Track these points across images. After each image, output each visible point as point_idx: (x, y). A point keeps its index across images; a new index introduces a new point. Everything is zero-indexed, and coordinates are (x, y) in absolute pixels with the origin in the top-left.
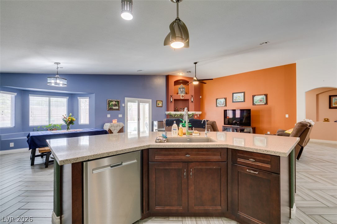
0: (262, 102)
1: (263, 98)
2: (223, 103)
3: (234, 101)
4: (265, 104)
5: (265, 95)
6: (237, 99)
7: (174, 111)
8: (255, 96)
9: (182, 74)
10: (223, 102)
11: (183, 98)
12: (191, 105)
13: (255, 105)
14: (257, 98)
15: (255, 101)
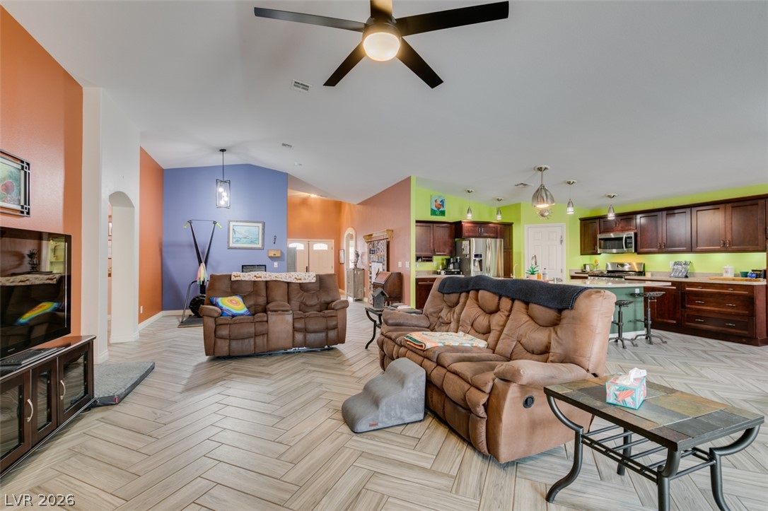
0: (14, 196)
1: (17, 179)
5: (21, 162)
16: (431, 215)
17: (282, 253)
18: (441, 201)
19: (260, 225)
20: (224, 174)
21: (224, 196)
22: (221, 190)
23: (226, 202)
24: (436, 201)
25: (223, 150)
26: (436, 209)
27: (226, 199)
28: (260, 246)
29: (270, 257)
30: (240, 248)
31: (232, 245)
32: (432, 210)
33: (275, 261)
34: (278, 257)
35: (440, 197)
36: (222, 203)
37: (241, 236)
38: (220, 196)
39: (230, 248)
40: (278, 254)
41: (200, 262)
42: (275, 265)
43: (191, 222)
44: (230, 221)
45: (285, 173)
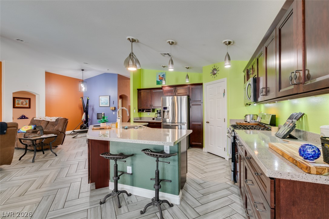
16: (157, 84)
17: (115, 108)
18: (163, 76)
19: (108, 97)
21: (83, 87)
22: (82, 85)
23: (85, 90)
24: (159, 76)
25: (83, 70)
26: (159, 81)
28: (108, 105)
30: (103, 106)
31: (101, 105)
32: (157, 81)
33: (114, 111)
35: (162, 73)
36: (83, 90)
37: (103, 102)
38: (81, 88)
39: (100, 107)
40: (113, 109)
41: (84, 112)
42: (114, 113)
43: (82, 98)
44: (99, 96)
45: (116, 74)
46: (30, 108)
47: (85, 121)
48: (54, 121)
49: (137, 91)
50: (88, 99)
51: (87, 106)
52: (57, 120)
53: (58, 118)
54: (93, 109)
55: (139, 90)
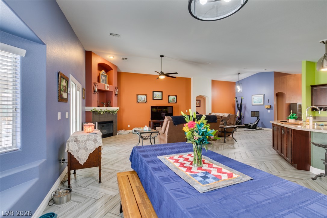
0: (174, 101)
1: (175, 98)
2: (144, 100)
3: (154, 98)
4: (176, 103)
5: (176, 96)
6: (157, 97)
7: (98, 106)
8: (169, 95)
9: (114, 57)
10: (144, 98)
11: (108, 89)
12: (114, 99)
13: (170, 103)
14: (171, 98)
15: (169, 100)
17: (271, 106)
19: (263, 96)
20: (239, 83)
21: (239, 89)
22: (238, 87)
23: (241, 91)
25: (239, 74)
27: (240, 89)
28: (263, 104)
29: (266, 108)
30: (256, 105)
31: (253, 104)
33: (269, 110)
34: (269, 108)
36: (239, 91)
37: (256, 101)
38: (237, 89)
39: (253, 105)
40: (269, 107)
41: (238, 110)
42: (269, 111)
43: (236, 98)
44: (252, 95)
45: (273, 72)
46: (200, 107)
47: (239, 118)
48: (227, 116)
49: (310, 87)
50: (242, 99)
51: (241, 105)
52: (229, 116)
53: (229, 115)
54: (245, 107)
55: (312, 86)
